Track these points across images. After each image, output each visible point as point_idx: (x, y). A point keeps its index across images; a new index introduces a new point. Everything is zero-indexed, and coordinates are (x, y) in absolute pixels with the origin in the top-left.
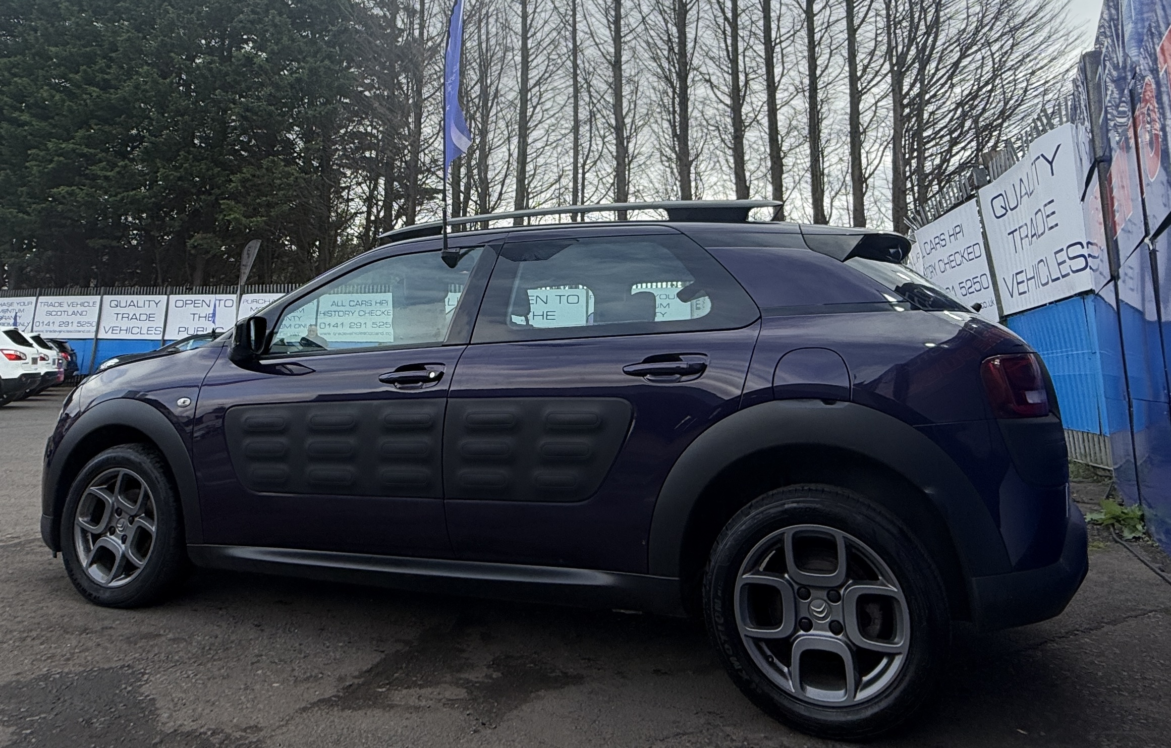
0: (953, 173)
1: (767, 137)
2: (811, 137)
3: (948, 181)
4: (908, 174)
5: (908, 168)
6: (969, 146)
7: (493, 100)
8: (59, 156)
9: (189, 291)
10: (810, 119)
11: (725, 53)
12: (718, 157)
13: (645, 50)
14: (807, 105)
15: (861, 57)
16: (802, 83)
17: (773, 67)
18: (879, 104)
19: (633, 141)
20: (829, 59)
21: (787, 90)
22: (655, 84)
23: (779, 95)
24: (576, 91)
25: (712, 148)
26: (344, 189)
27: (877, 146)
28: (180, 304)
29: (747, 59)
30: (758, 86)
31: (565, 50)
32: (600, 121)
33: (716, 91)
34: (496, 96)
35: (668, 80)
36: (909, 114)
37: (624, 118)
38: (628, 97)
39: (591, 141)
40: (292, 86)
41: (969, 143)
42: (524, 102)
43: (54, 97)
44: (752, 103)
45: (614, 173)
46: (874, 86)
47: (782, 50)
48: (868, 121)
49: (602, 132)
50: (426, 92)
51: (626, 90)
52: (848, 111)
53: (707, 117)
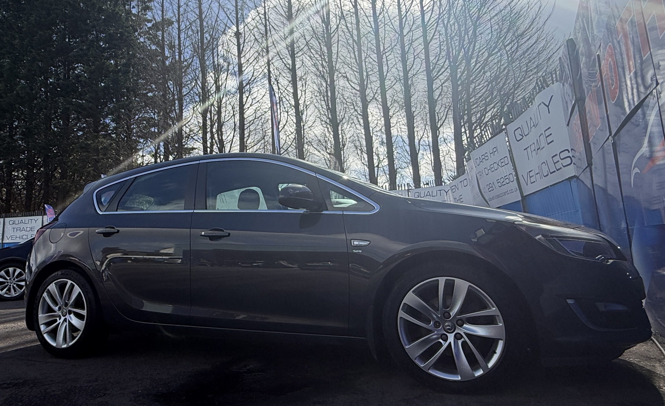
0: (488, 121)
1: (380, 107)
2: (406, 106)
4: (462, 124)
5: (462, 121)
6: (496, 106)
7: (224, 94)
10: (405, 95)
11: (354, 60)
12: (353, 120)
13: (309, 61)
14: (403, 87)
15: (433, 58)
16: (399, 75)
17: (382, 67)
18: (444, 85)
19: (305, 113)
20: (414, 61)
21: (390, 80)
22: (316, 81)
23: (387, 83)
24: (271, 86)
25: (350, 114)
26: (140, 149)
27: (443, 109)
29: (367, 64)
30: (375, 78)
31: (263, 63)
32: (285, 103)
33: (350, 82)
35: (323, 77)
36: (461, 90)
37: (298, 100)
38: (301, 88)
41: (497, 103)
42: (241, 94)
44: (371, 88)
45: (295, 132)
46: (440, 75)
47: (386, 57)
48: (438, 95)
49: (286, 109)
50: (185, 91)
51: (299, 84)
52: (427, 89)
53: (346, 98)
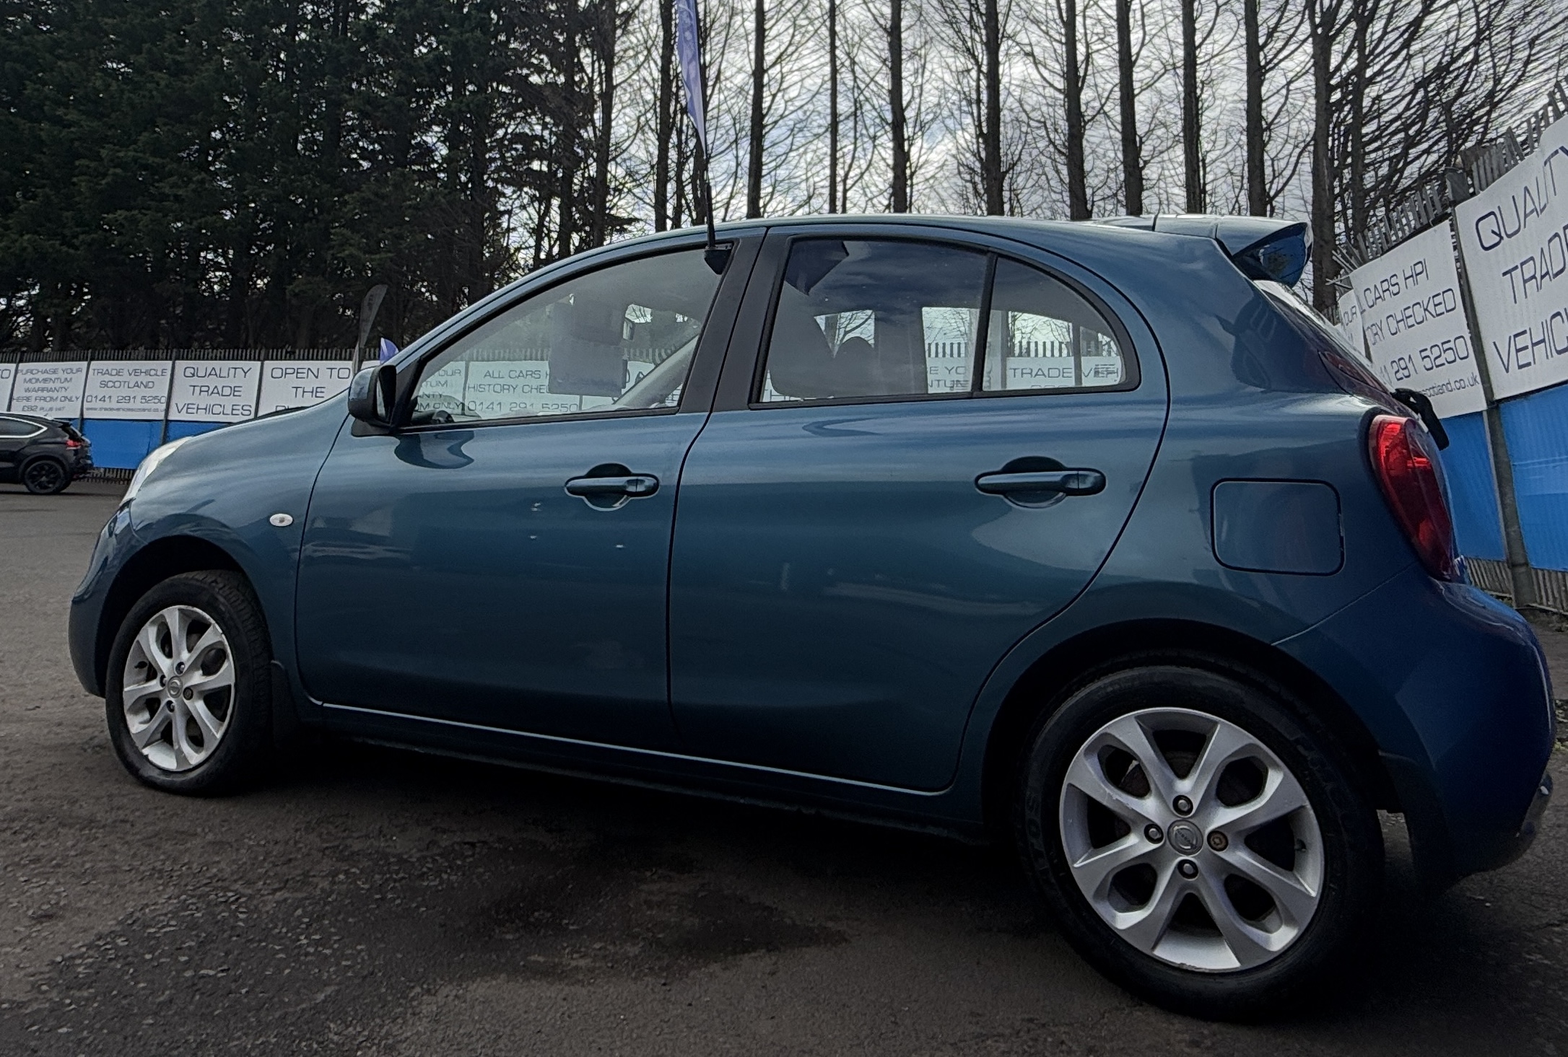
0: (1409, 188)
1: (1119, 136)
2: (1185, 136)
3: (1399, 203)
4: (1337, 191)
5: (1336, 183)
6: (1435, 148)
7: (714, 86)
8: (115, 167)
9: (291, 356)
10: (1185, 108)
11: (1056, 13)
12: (1043, 166)
13: (937, 11)
14: (1181, 89)
15: (1266, 15)
16: (1172, 54)
17: (1129, 32)
18: (1292, 87)
19: (918, 142)
20: (1215, 19)
21: (1148, 67)
22: (950, 61)
23: (1139, 75)
24: (834, 71)
25: (1035, 152)
26: (503, 213)
27: (1289, 147)
28: (277, 373)
29: (1088, 22)
30: (1106, 60)
31: (818, 10)
32: (869, 115)
33: (1040, 68)
34: (718, 78)
35: (971, 53)
36: (1339, 101)
37: (903, 110)
39: (855, 143)
40: (429, 68)
41: (1436, 143)
42: (759, 87)
43: (109, 85)
44: (1096, 85)
45: (890, 191)
46: (1286, 57)
47: (1142, 7)
48: (1275, 111)
49: (872, 131)
50: (619, 74)
51: (908, 68)
52: (1245, 96)
53: (1028, 108)
